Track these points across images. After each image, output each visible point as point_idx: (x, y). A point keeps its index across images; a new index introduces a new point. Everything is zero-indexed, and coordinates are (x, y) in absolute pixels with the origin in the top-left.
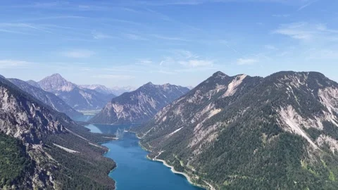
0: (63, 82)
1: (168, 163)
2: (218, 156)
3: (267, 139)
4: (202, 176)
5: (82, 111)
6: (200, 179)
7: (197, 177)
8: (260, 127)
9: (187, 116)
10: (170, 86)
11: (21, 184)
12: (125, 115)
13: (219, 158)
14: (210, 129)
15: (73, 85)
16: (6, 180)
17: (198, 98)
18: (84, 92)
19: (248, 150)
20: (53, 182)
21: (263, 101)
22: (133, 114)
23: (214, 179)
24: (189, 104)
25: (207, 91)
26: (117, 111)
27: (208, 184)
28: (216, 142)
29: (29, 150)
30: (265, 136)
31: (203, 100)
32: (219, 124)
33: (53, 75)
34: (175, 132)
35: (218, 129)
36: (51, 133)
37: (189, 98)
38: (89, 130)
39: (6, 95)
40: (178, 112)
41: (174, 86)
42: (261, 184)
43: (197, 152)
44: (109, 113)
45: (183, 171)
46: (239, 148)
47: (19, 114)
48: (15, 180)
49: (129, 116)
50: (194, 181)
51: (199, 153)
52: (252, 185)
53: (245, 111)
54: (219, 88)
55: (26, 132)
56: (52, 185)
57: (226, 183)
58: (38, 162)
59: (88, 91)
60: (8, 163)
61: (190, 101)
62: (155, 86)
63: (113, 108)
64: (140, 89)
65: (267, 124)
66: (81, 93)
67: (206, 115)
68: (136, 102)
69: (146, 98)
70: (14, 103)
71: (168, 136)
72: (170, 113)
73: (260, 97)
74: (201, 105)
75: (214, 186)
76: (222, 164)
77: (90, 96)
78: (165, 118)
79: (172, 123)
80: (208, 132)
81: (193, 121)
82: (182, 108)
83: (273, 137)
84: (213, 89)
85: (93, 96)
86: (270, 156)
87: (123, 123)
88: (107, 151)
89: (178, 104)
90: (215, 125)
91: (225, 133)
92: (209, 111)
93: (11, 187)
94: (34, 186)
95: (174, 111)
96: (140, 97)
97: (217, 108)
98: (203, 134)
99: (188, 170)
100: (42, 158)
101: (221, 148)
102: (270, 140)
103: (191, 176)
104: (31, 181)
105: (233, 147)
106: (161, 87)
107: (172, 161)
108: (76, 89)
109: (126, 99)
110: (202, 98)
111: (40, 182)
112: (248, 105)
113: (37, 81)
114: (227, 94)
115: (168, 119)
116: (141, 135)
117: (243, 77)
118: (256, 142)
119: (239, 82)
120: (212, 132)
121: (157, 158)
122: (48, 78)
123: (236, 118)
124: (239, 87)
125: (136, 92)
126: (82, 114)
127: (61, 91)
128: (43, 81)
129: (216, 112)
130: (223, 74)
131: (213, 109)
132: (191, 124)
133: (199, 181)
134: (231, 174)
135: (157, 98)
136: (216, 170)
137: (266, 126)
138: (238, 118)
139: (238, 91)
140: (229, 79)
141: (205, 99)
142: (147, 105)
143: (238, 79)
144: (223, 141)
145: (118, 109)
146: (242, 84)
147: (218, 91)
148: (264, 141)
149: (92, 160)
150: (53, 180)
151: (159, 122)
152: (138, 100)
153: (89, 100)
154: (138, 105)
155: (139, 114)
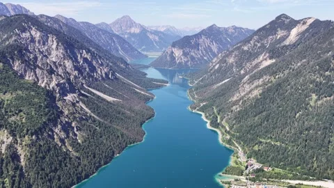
0: (132, 24)
1: (207, 117)
2: (255, 116)
3: (316, 101)
4: (233, 135)
6: (230, 140)
7: (228, 137)
8: (311, 86)
9: (240, 65)
10: (235, 28)
11: (42, 135)
12: (184, 59)
13: (256, 118)
14: (256, 83)
15: (142, 27)
16: (28, 130)
17: (255, 45)
18: (151, 33)
19: (289, 113)
20: (77, 133)
21: (324, 53)
22: (193, 58)
23: (245, 142)
24: (244, 51)
25: (266, 37)
26: (177, 55)
27: (237, 145)
28: (258, 100)
29: (59, 100)
30: (314, 97)
31: (259, 48)
32: (267, 78)
33: (124, 17)
34: (224, 82)
35: (264, 84)
36: (96, 79)
37: (245, 45)
38: (146, 74)
39: (55, 42)
40: (231, 60)
41: (241, 28)
42: (295, 154)
43: (236, 108)
44: (168, 58)
45: (217, 128)
46: (281, 109)
47: (66, 62)
48: (35, 131)
49: (188, 61)
50: (224, 141)
51: (238, 109)
52: (283, 154)
53: (299, 64)
54: (280, 33)
55: (62, 82)
56: (76, 135)
57: (256, 148)
58: (66, 112)
59: (156, 33)
60: (33, 113)
61: (246, 48)
62: (219, 28)
63: (172, 52)
64: (203, 33)
65: (321, 83)
66: (148, 34)
67: (257, 66)
68: (197, 46)
69: (208, 42)
70: (61, 51)
71: (215, 86)
72: (223, 61)
73: (321, 48)
74: (256, 53)
75: (243, 149)
76: (257, 126)
77: (157, 38)
78: (218, 66)
79: (223, 72)
80: (253, 86)
81: (242, 72)
82: (236, 56)
83: (325, 99)
84: (272, 35)
85: (160, 38)
86: (313, 123)
87: (182, 68)
88: (153, 98)
89: (232, 51)
90: (261, 80)
91: (269, 90)
92: (262, 61)
93: (32, 136)
94: (55, 137)
95: (227, 59)
96: (201, 40)
97: (271, 58)
98: (247, 88)
99: (223, 127)
100: (70, 108)
101: (261, 107)
102: (320, 102)
103: (223, 134)
104: (53, 132)
105: (274, 106)
106: (226, 30)
107: (210, 115)
108: (144, 31)
109: (187, 42)
110: (259, 45)
111: (62, 133)
112: (305, 57)
113: (108, 23)
114: (287, 42)
115: (220, 68)
116: (192, 83)
117: (310, 22)
118: (302, 103)
119: (305, 27)
120: (257, 87)
121: (198, 110)
122: (119, 20)
123: (286, 72)
124: (303, 33)
125: (198, 36)
126: (146, 56)
127: (130, 33)
128: (116, 23)
129: (269, 62)
130: (287, 17)
131: (266, 59)
132: (240, 75)
133: (229, 142)
134: (265, 139)
135: (219, 41)
136: (249, 131)
137: (318, 85)
138: (289, 73)
139: (300, 39)
140: (294, 23)
141: (263, 46)
142: (208, 49)
143: (304, 23)
144: (265, 98)
145: (178, 53)
146: (307, 30)
147: (279, 37)
148: (312, 103)
149: (130, 109)
150: (77, 131)
151: (211, 70)
152: (199, 44)
153: (156, 42)
154: (198, 49)
155: (198, 59)
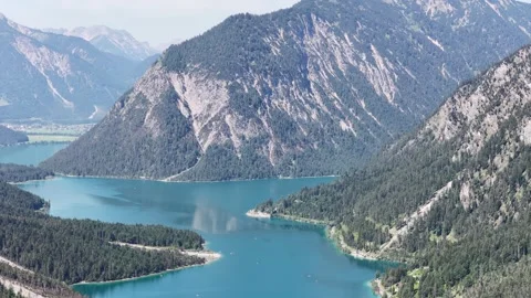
5: (22, 128)
12: (239, 133)
18: (37, 44)
22: (285, 127)
26: (197, 109)
38: (39, 204)
44: (150, 123)
49: (263, 140)
63: (173, 97)
66: (21, 47)
77: (62, 65)
85: (75, 61)
126: (23, 138)
142: (352, 85)
152: (303, 58)
153: (58, 81)
154: (306, 84)
155: (312, 127)
